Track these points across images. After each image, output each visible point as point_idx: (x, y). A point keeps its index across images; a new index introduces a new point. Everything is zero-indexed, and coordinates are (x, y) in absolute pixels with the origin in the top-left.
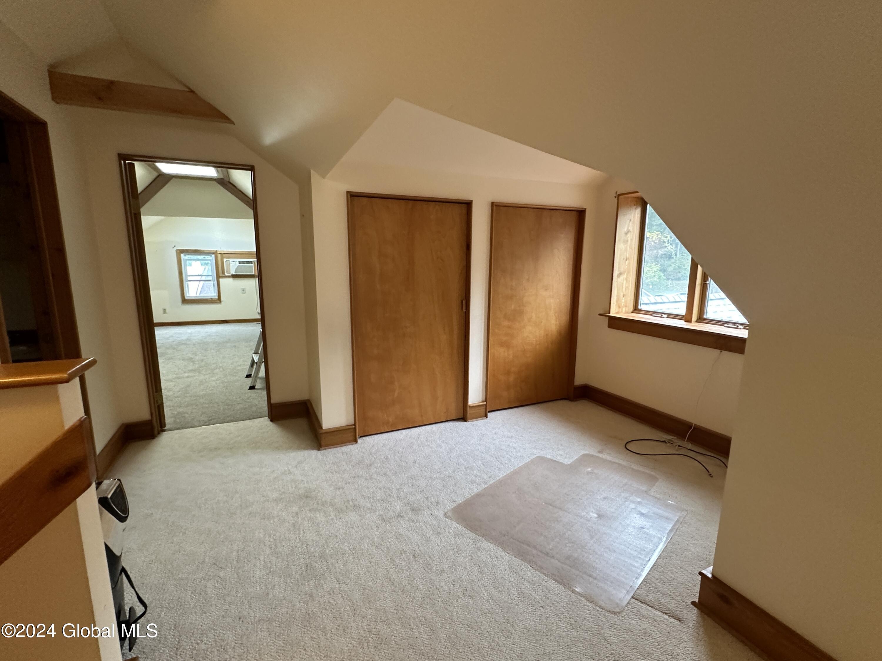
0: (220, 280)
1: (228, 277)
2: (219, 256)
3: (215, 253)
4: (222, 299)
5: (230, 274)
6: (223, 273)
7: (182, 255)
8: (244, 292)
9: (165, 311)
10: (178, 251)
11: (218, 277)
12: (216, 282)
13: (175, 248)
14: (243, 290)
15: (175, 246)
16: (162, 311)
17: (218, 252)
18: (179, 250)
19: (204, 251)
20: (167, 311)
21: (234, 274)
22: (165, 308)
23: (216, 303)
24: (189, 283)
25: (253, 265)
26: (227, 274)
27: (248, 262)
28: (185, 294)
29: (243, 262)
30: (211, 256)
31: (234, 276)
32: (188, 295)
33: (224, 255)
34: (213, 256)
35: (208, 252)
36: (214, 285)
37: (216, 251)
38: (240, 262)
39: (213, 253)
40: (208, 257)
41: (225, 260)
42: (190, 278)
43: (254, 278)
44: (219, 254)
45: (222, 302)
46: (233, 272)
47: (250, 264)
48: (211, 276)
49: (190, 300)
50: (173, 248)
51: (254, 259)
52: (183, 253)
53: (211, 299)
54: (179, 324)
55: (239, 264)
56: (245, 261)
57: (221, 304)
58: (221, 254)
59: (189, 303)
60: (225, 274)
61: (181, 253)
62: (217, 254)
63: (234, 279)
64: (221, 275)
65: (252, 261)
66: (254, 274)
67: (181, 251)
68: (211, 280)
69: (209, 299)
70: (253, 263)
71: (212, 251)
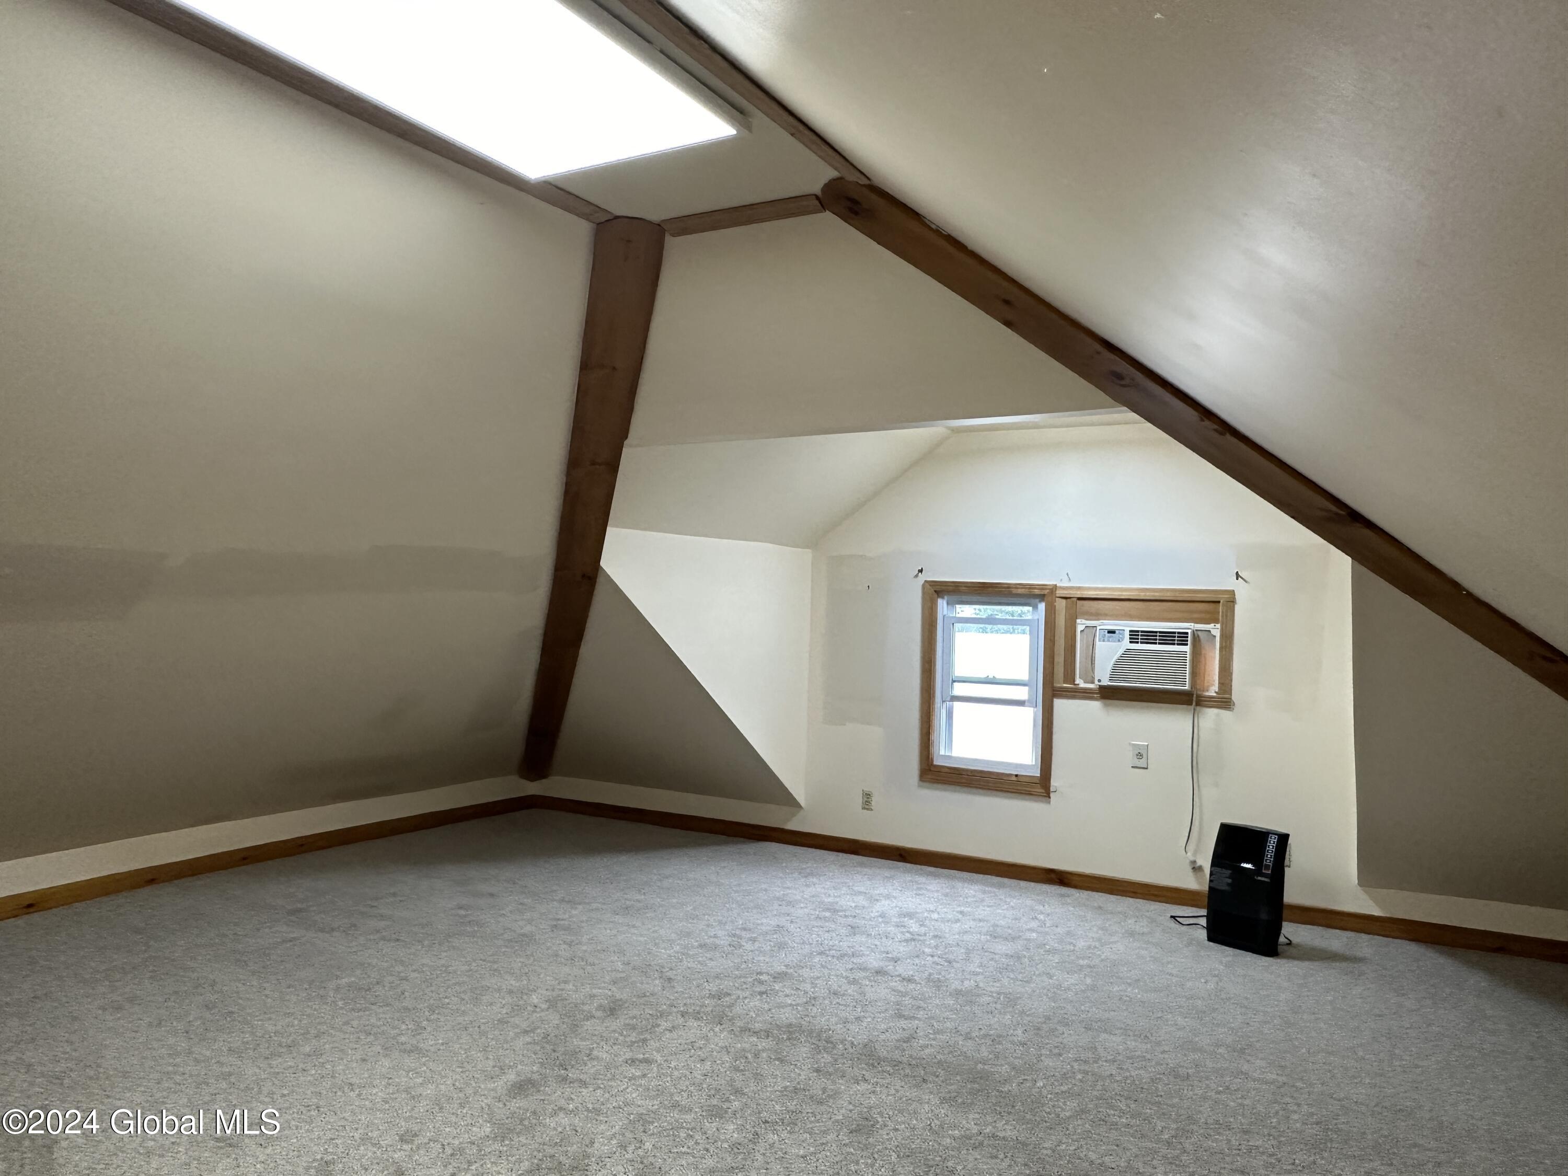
0: (1059, 703)
1: (1086, 694)
2: (1061, 605)
3: (1047, 596)
4: (1054, 783)
5: (1093, 682)
6: (1070, 677)
7: (942, 604)
8: (1142, 763)
9: (867, 800)
10: (927, 586)
11: (1051, 692)
12: (1039, 712)
13: (923, 578)
14: (1140, 756)
15: (921, 571)
16: (859, 800)
17: (1059, 593)
18: (933, 584)
20: (874, 802)
21: (1106, 682)
22: (867, 789)
23: (1030, 794)
24: (957, 705)
25: (1187, 648)
26: (1082, 685)
27: (1167, 638)
28: (935, 750)
29: (1149, 637)
30: (1035, 607)
31: (1109, 694)
32: (942, 752)
33: (1079, 602)
34: (1042, 606)
35: (1027, 591)
36: (1032, 724)
37: (1054, 589)
38: (1134, 636)
39: (1042, 597)
40: (1025, 611)
41: (1081, 624)
42: (959, 689)
43: (1191, 704)
44: (1064, 601)
45: (1052, 795)
46: (1103, 676)
47: (1176, 646)
48: (1025, 685)
49: (947, 770)
50: (916, 576)
51: (1196, 625)
52: (946, 597)
53: (1016, 776)
54: (901, 855)
55: (1131, 642)
56: (1156, 632)
57: (1049, 802)
58: (1068, 600)
59: (945, 783)
60: (1074, 681)
61: (939, 596)
62: (1057, 599)
63: (1106, 705)
64: (1060, 684)
65: (1187, 633)
66: (1187, 688)
67: (938, 588)
68: (1020, 703)
69: (1011, 775)
70: (1189, 643)
71: (1042, 587)
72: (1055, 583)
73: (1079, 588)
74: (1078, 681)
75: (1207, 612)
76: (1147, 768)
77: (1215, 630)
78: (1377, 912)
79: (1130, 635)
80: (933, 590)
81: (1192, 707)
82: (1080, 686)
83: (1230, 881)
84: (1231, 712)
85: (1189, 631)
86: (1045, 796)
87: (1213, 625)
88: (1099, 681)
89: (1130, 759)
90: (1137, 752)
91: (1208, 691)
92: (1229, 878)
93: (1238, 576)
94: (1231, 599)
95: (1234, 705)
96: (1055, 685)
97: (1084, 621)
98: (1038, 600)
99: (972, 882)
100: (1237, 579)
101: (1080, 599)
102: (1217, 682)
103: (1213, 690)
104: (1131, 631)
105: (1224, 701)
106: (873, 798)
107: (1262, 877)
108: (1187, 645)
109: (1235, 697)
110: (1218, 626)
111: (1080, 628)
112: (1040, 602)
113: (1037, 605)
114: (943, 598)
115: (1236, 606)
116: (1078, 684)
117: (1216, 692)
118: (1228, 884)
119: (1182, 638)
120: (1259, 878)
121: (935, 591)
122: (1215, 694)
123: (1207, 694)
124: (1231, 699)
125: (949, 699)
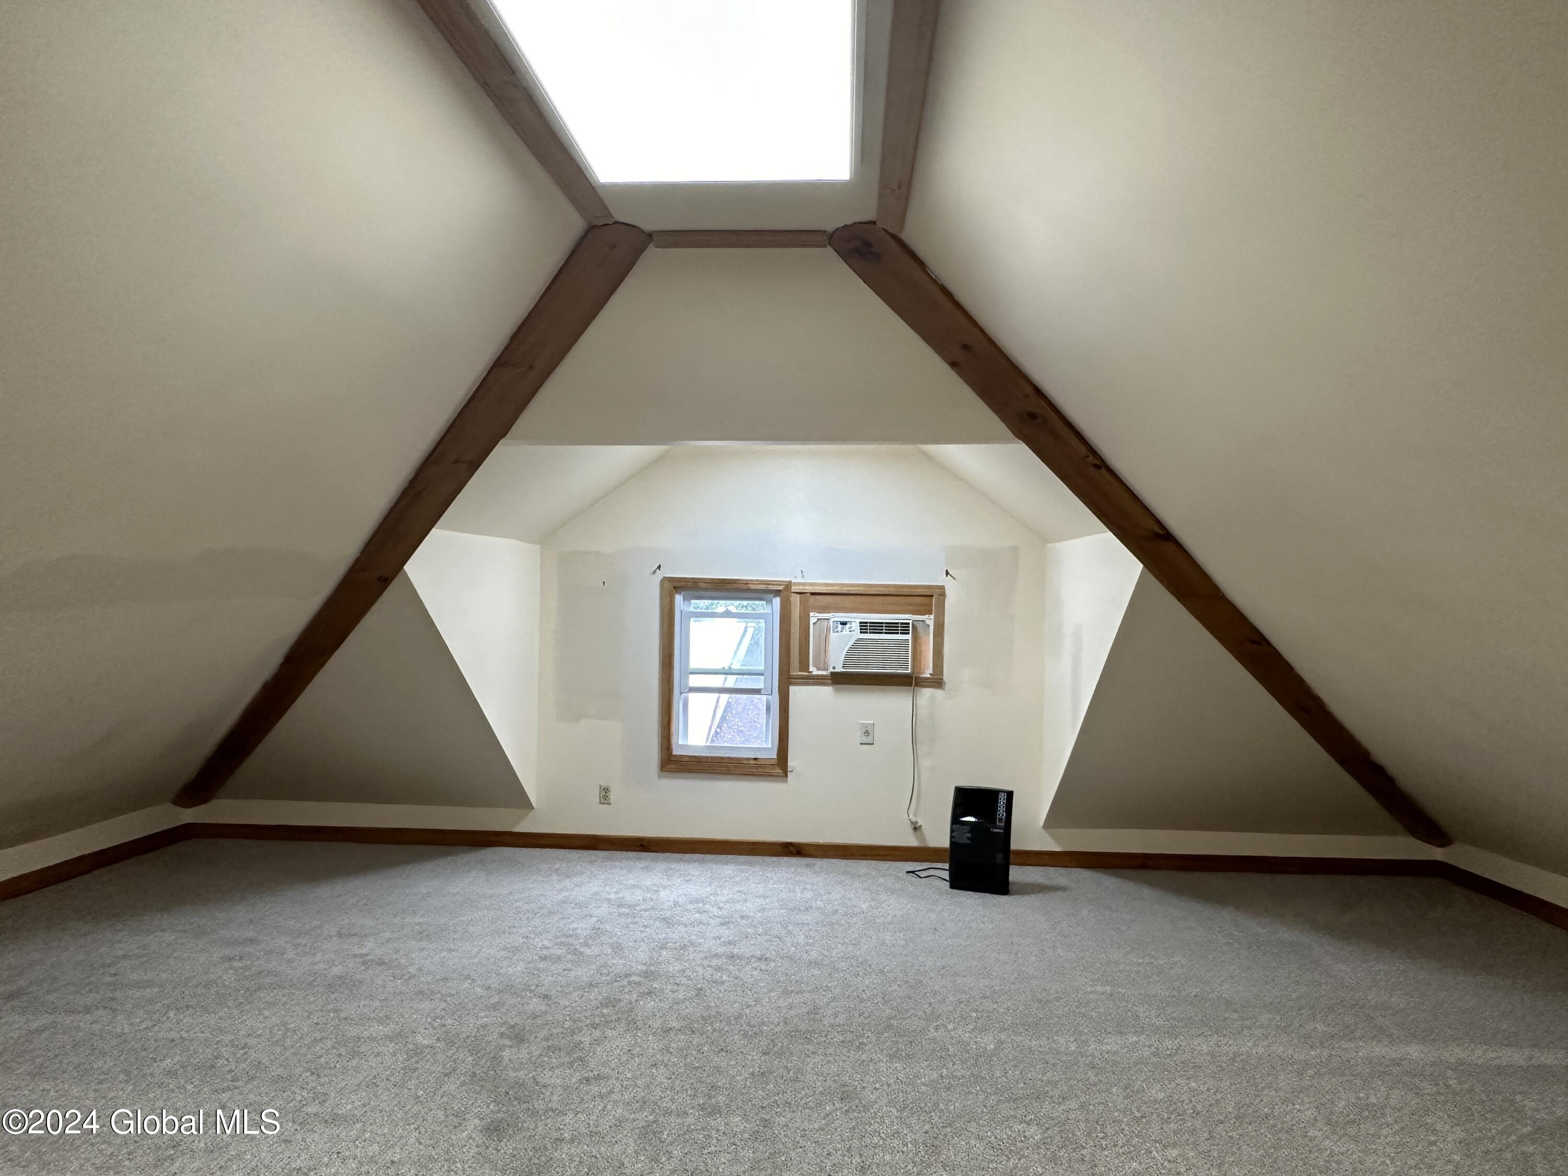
0: (793, 689)
1: (820, 680)
2: (796, 599)
3: (783, 591)
4: (791, 763)
5: (825, 669)
6: (804, 665)
7: (679, 598)
8: (869, 740)
9: (605, 795)
10: (667, 584)
11: (786, 680)
12: (775, 700)
13: (660, 575)
14: (867, 733)
15: (659, 567)
16: (596, 794)
17: (794, 589)
18: (671, 580)
19: (747, 582)
20: (612, 796)
21: (839, 669)
22: (604, 784)
23: (768, 775)
24: (692, 697)
25: (909, 637)
26: (814, 671)
27: (892, 628)
28: (673, 741)
29: (876, 628)
30: (770, 602)
31: (840, 680)
32: (680, 743)
33: (812, 598)
34: (777, 601)
35: (763, 587)
36: (768, 709)
37: (788, 585)
38: (864, 627)
39: (777, 593)
40: (760, 607)
41: (814, 617)
42: (694, 681)
43: (911, 686)
44: (798, 596)
45: (789, 774)
46: (837, 663)
47: (900, 635)
48: (762, 674)
49: (687, 759)
50: (654, 572)
51: (914, 616)
52: (682, 593)
53: (755, 759)
54: (642, 845)
55: (861, 633)
56: (882, 623)
57: (786, 782)
58: (802, 595)
59: (683, 772)
60: (808, 668)
61: (677, 592)
62: (793, 594)
63: (837, 690)
64: (795, 672)
65: (909, 624)
66: (909, 671)
67: (676, 585)
68: (757, 691)
69: (749, 759)
70: (911, 632)
71: (778, 583)
72: (788, 579)
73: (812, 584)
74: (812, 669)
75: (922, 605)
76: (873, 744)
77: (930, 620)
78: (1056, 848)
79: (860, 626)
80: (672, 587)
81: (912, 688)
82: (814, 673)
83: (969, 835)
84: (942, 691)
85: (910, 622)
86: (783, 776)
87: (927, 616)
88: (834, 668)
89: (858, 736)
90: (864, 731)
91: (924, 673)
92: (968, 833)
93: (947, 573)
94: (941, 592)
95: (945, 684)
96: (791, 674)
97: (817, 614)
98: (772, 595)
99: (727, 863)
100: (947, 576)
101: (812, 594)
102: (931, 665)
103: (928, 672)
104: (860, 623)
105: (937, 682)
106: (611, 793)
107: (997, 828)
108: (908, 633)
109: (945, 678)
110: (932, 616)
111: (813, 620)
112: (775, 597)
113: (772, 600)
114: (680, 593)
115: (946, 599)
116: (812, 672)
117: (930, 674)
118: (968, 838)
119: (904, 628)
120: (995, 830)
121: (674, 587)
122: (929, 676)
123: (923, 676)
124: (942, 679)
125: (687, 690)
